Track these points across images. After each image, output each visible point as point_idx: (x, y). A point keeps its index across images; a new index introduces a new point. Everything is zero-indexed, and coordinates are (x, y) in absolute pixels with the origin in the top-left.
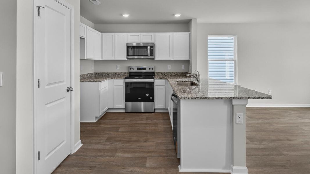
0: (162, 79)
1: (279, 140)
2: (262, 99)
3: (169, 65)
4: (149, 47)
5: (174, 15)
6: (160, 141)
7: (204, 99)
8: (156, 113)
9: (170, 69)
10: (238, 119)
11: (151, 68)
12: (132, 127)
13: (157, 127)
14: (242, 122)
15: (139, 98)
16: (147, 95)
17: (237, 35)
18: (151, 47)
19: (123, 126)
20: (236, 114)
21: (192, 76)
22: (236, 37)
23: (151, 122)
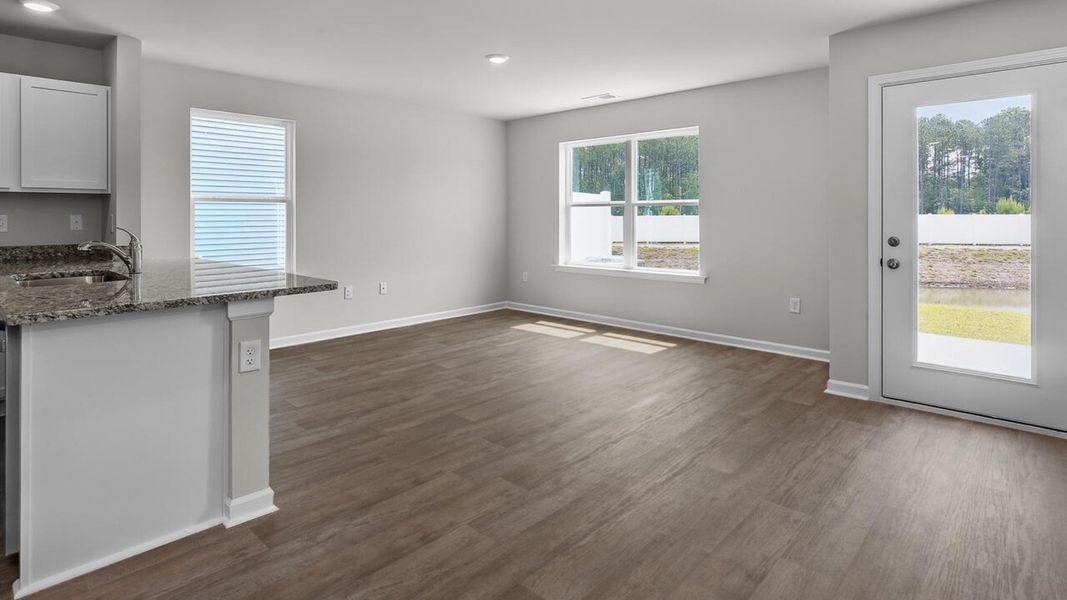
1: (386, 405)
2: (312, 291)
7: (123, 311)
10: (244, 358)
14: (257, 365)
17: (294, 122)
20: (240, 345)
21: (115, 257)
22: (292, 128)
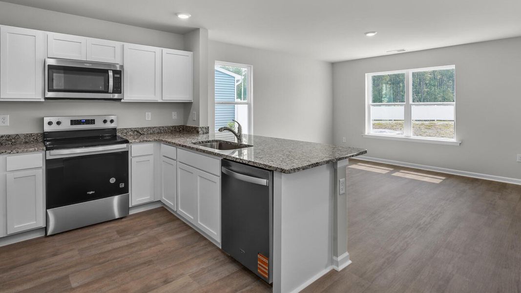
0: (146, 141)
3: (147, 113)
4: (111, 73)
5: (176, 14)
6: (194, 269)
8: (131, 218)
9: (150, 119)
11: (109, 119)
12: (100, 264)
13: (161, 244)
15: (92, 192)
16: (113, 180)
18: (115, 72)
19: (73, 269)
23: (136, 239)
